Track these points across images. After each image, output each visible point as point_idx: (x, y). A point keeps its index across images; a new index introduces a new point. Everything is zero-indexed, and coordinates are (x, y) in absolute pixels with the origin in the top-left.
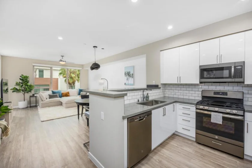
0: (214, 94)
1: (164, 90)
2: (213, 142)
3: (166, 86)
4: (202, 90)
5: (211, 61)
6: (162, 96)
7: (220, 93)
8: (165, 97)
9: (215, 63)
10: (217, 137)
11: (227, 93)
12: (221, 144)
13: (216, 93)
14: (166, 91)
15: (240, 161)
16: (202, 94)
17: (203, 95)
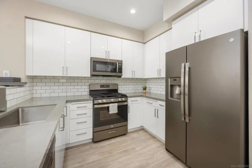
0: (101, 87)
1: (31, 88)
2: (109, 132)
3: (35, 80)
4: (90, 84)
5: (101, 55)
6: (28, 97)
7: (105, 86)
8: (32, 99)
9: (104, 57)
10: (112, 126)
11: (109, 85)
12: (115, 131)
13: (102, 86)
14: (35, 88)
15: (126, 137)
16: (90, 88)
17: (91, 90)
